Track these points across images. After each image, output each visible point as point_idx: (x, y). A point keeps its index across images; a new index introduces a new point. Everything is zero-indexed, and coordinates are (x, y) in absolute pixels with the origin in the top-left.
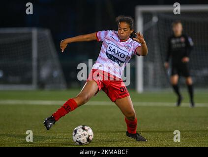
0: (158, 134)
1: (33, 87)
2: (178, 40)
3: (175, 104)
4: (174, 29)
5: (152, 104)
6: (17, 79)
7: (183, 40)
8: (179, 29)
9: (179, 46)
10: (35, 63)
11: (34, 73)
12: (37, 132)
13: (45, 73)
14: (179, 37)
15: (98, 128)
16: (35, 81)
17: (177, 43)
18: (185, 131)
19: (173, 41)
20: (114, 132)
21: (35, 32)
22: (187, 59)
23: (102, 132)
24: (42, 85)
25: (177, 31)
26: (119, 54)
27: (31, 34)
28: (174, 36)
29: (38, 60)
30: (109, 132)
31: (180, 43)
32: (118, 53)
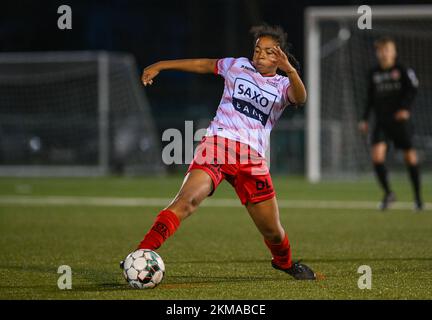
0: (349, 263)
1: (100, 171)
2: (386, 76)
3: (378, 205)
4: (380, 54)
5: (337, 204)
6: (69, 154)
7: (396, 75)
8: (389, 53)
9: (389, 87)
10: (103, 123)
11: (103, 143)
12: (108, 261)
13: (124, 142)
14: (390, 70)
15: (231, 253)
16: (104, 158)
17: (385, 82)
18: (404, 259)
19: (378, 78)
20: (262, 261)
21: (104, 60)
22: (404, 115)
23: (238, 261)
24: (117, 166)
25: (385, 59)
26: (258, 99)
27: (95, 64)
28: (379, 68)
29: (111, 116)
30: (252, 261)
31: (392, 81)
32: (256, 97)
